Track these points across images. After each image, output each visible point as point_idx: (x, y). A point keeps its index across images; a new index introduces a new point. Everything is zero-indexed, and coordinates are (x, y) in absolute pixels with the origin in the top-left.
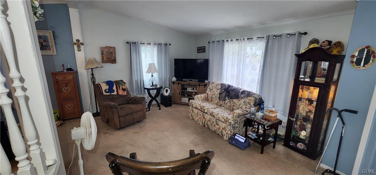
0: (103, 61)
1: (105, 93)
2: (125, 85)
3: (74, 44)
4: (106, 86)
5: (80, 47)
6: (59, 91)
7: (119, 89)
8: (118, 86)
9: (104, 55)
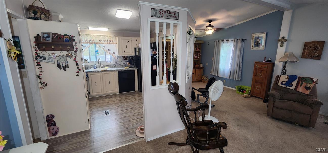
0: (303, 56)
1: (279, 84)
2: (312, 84)
3: (279, 41)
4: (286, 78)
5: (283, 43)
6: (255, 75)
7: (301, 86)
8: (301, 82)
9: (306, 50)
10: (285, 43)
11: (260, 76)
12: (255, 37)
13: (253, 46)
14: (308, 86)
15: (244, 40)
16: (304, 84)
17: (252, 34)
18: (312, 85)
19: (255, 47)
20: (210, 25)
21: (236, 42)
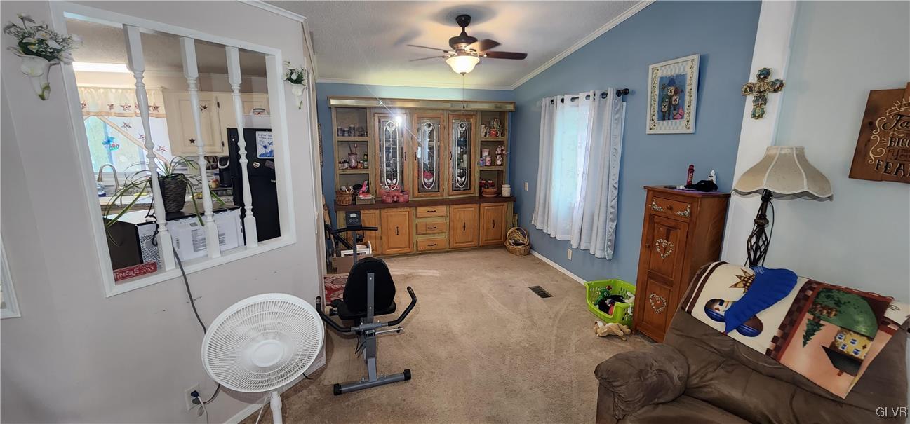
0: (860, 169)
1: (699, 312)
2: (871, 339)
3: (746, 91)
4: (735, 286)
5: (765, 100)
6: (648, 245)
7: (807, 337)
8: (811, 317)
9: (875, 135)
10: (774, 99)
11: (665, 251)
12: (661, 79)
13: (656, 117)
14: (850, 349)
15: (623, 93)
16: (827, 333)
17: (651, 67)
18: (869, 344)
19: (661, 122)
20: (464, 33)
21: (597, 102)
